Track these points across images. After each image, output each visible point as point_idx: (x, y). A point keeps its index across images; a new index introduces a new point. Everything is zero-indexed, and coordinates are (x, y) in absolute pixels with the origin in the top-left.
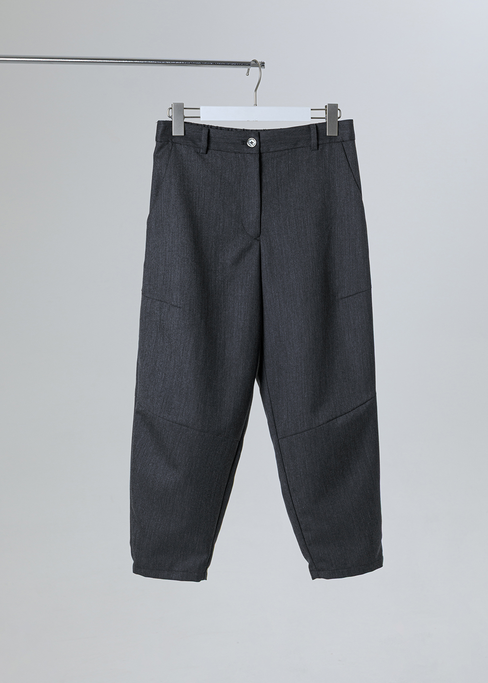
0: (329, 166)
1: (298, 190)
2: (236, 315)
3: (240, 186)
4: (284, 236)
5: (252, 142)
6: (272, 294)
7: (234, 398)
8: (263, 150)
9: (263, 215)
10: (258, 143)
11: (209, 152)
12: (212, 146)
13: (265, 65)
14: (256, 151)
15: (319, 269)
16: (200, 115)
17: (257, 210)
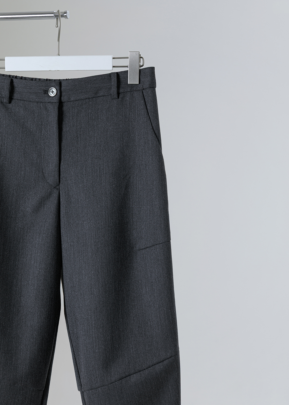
0: (130, 114)
1: (97, 139)
2: (33, 263)
3: (41, 135)
4: (81, 185)
5: (53, 92)
6: (68, 243)
7: (30, 347)
8: (64, 99)
9: (62, 164)
10: (58, 92)
11: (13, 101)
12: (16, 96)
13: (68, 15)
14: (56, 100)
15: (112, 219)
16: (5, 66)
17: (55, 159)
